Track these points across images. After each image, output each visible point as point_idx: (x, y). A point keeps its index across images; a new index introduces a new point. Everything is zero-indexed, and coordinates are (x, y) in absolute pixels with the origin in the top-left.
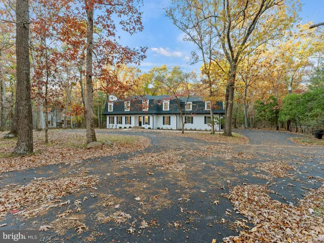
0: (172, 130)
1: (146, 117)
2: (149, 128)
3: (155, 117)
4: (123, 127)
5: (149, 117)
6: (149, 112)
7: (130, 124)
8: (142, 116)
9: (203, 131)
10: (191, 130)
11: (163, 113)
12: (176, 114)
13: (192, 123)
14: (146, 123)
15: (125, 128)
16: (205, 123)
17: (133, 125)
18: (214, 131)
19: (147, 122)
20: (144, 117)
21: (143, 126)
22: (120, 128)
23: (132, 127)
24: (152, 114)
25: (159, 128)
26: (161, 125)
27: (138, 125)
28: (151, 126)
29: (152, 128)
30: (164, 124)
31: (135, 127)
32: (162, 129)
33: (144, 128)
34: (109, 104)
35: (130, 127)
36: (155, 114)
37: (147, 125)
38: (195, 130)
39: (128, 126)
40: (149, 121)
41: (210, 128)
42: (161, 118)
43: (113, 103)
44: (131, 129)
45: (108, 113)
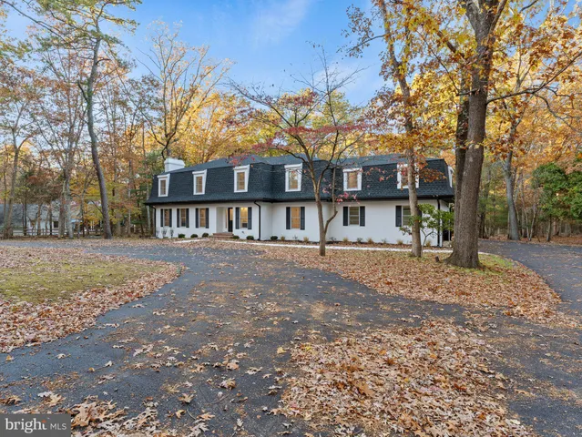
0: (307, 242)
1: (244, 209)
2: (250, 238)
3: (265, 208)
4: (188, 235)
5: (250, 209)
6: (249, 196)
7: (207, 227)
8: (234, 207)
9: (393, 246)
10: (360, 243)
11: (284, 197)
13: (363, 224)
14: (244, 225)
15: (194, 236)
16: (398, 224)
17: (212, 230)
18: (420, 248)
19: (246, 221)
20: (237, 209)
21: (236, 232)
22: (181, 236)
23: (211, 234)
24: (255, 201)
25: (274, 239)
26: (281, 231)
27: (226, 230)
28: (254, 232)
29: (256, 237)
30: (288, 228)
31: (218, 236)
32: (283, 240)
33: (237, 238)
34: (160, 178)
35: (205, 235)
36: (265, 200)
37: (246, 230)
38: (370, 243)
39: (201, 231)
40: (250, 218)
41: (408, 239)
42: (281, 212)
43: (168, 175)
44: (208, 239)
45: (157, 201)
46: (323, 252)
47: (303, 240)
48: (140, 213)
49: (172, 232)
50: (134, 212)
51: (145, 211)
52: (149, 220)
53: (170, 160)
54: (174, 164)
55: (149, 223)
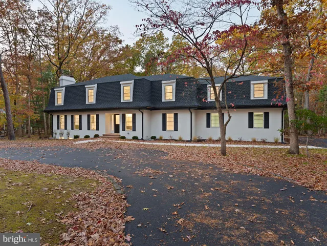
0: (181, 141)
1: (129, 115)
2: (135, 138)
3: (146, 114)
4: (82, 137)
5: (134, 115)
6: (134, 105)
8: (121, 113)
11: (162, 106)
12: (189, 108)
14: (129, 128)
15: (87, 137)
17: (102, 131)
19: (131, 124)
20: (123, 115)
21: (122, 133)
22: (76, 137)
23: (101, 135)
24: (140, 109)
25: (154, 138)
27: (112, 132)
28: (138, 133)
29: (140, 137)
30: (164, 129)
31: (108, 136)
32: (161, 139)
33: (123, 138)
34: (57, 90)
35: (97, 136)
36: (147, 108)
37: (131, 132)
38: (230, 141)
39: (92, 133)
40: (134, 123)
42: (158, 117)
43: (64, 89)
44: (99, 140)
45: (54, 109)
46: (224, 152)
47: (177, 139)
48: (39, 118)
49: (68, 134)
50: (34, 118)
51: (42, 117)
52: (45, 124)
53: (63, 77)
54: (67, 81)
55: (46, 127)
